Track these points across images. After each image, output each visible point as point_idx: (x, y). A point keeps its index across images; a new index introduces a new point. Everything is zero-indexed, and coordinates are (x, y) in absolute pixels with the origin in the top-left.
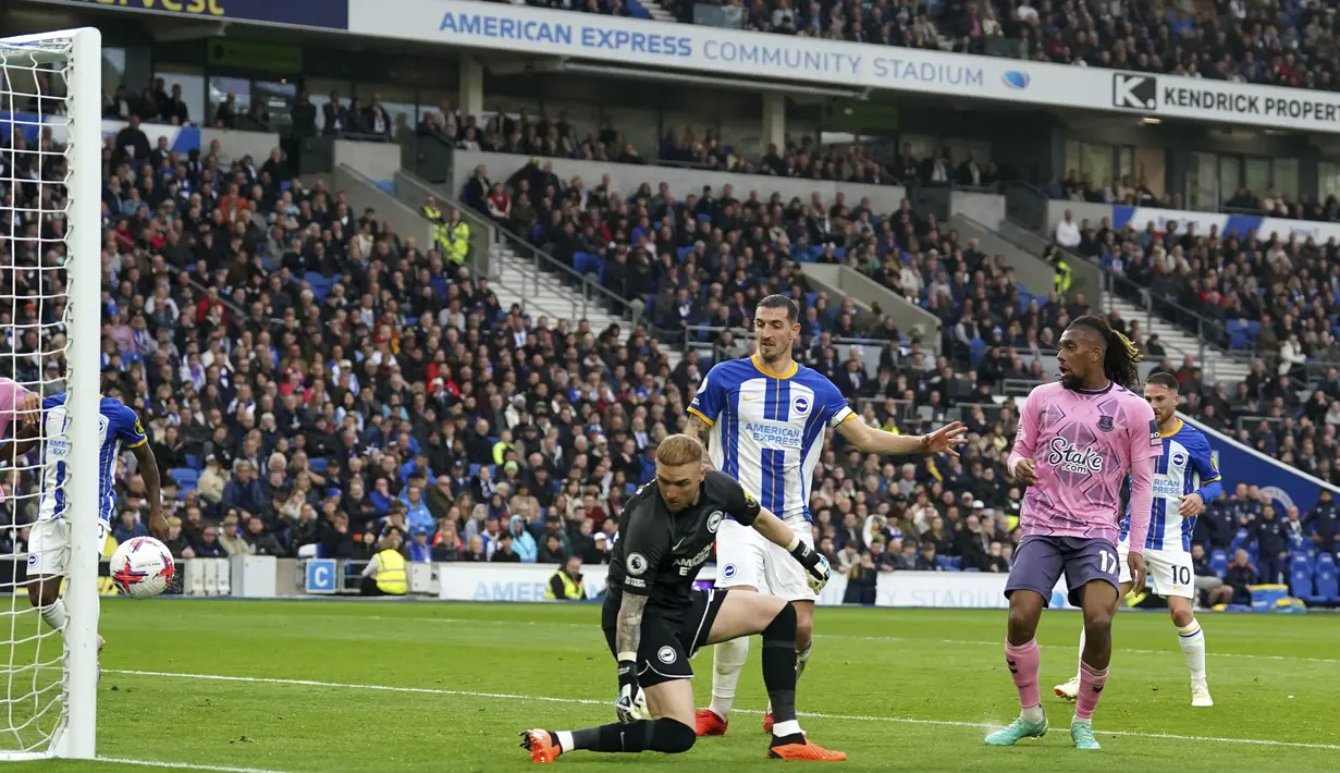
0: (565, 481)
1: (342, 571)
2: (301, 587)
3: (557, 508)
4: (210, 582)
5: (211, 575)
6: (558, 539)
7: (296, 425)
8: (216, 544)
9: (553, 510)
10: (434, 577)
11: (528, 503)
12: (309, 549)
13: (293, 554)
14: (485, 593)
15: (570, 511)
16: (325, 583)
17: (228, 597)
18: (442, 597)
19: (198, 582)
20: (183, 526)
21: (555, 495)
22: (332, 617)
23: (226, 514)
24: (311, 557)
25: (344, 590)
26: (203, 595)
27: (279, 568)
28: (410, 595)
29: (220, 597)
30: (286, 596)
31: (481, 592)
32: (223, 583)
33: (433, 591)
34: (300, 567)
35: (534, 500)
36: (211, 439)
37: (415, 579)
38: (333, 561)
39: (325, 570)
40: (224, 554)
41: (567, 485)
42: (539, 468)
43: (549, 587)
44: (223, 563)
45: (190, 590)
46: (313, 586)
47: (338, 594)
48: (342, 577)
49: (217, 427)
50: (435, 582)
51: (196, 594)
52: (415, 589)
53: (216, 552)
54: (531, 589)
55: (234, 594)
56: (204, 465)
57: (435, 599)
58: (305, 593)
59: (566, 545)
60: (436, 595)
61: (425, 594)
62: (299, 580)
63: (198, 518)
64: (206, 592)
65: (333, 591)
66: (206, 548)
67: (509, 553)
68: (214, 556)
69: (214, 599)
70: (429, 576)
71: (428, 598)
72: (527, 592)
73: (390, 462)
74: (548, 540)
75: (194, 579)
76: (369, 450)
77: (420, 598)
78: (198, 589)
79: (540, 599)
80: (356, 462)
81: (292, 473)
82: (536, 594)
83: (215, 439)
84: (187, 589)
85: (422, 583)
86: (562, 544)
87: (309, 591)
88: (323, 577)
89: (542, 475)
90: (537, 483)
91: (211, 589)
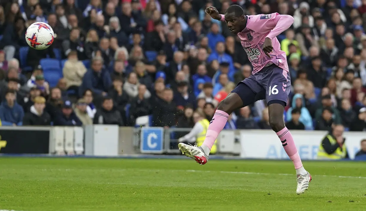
0: (334, 68)
1: (168, 136)
2: (137, 148)
3: (329, 88)
4: (69, 145)
5: (69, 140)
6: (332, 112)
7: (133, 24)
8: (73, 116)
9: (326, 91)
10: (237, 141)
11: (306, 85)
12: (143, 120)
13: (132, 124)
14: (275, 153)
15: (339, 92)
16: (155, 145)
17: (83, 155)
18: (243, 156)
19: (59, 144)
20: (46, 103)
21: (328, 79)
22: (158, 170)
23: (84, 94)
24: (144, 125)
25: (169, 151)
26: (64, 154)
27: (120, 134)
28: (219, 155)
29: (75, 156)
30: (126, 155)
31: (272, 152)
32: (79, 145)
33: (235, 151)
34: (135, 134)
35: (310, 84)
36: (68, 38)
37: (223, 142)
38: (161, 129)
39: (155, 136)
40: (79, 124)
41: (336, 71)
42: (315, 58)
43: (321, 148)
44: (78, 130)
45: (53, 151)
46: (146, 147)
47: (165, 154)
48: (168, 140)
49: (74, 28)
50: (238, 145)
51: (59, 154)
52: (222, 150)
53: (74, 122)
54: (310, 150)
55: (87, 154)
56: (64, 57)
57: (237, 157)
58: (140, 153)
59: (336, 116)
60: (238, 155)
61: (230, 154)
62: (135, 143)
63: (59, 95)
64: (66, 153)
65: (161, 151)
66: (67, 120)
67: (297, 123)
68: (71, 125)
69: (71, 157)
70: (233, 140)
71: (231, 157)
72: (307, 153)
73: (203, 54)
74: (323, 112)
75: (57, 142)
76: (188, 47)
77: (226, 157)
78: (60, 150)
79: (316, 158)
80: (179, 55)
81: (132, 63)
82: (314, 153)
83: (72, 38)
84: (51, 149)
85: (228, 146)
86: (333, 116)
87: (143, 151)
88: (153, 140)
89: (317, 63)
90: (314, 70)
91: (70, 150)
